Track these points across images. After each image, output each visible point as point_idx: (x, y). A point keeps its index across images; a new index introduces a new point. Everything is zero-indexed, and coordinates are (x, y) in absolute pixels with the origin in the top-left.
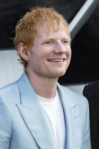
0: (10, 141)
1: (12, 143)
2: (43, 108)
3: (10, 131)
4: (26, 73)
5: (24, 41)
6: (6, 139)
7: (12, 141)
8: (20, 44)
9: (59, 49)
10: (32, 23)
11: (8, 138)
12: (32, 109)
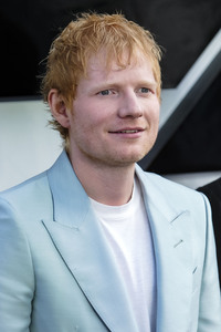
0: (33, 302)
1: (37, 306)
2: (103, 226)
3: (31, 280)
4: (67, 153)
5: (59, 85)
6: (22, 298)
7: (36, 301)
8: (52, 91)
9: (127, 107)
10: (76, 49)
11: (27, 295)
12: (78, 229)
